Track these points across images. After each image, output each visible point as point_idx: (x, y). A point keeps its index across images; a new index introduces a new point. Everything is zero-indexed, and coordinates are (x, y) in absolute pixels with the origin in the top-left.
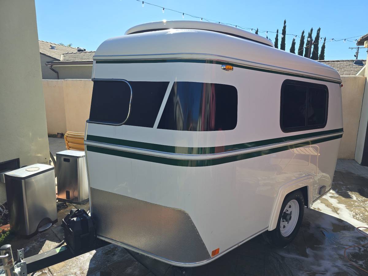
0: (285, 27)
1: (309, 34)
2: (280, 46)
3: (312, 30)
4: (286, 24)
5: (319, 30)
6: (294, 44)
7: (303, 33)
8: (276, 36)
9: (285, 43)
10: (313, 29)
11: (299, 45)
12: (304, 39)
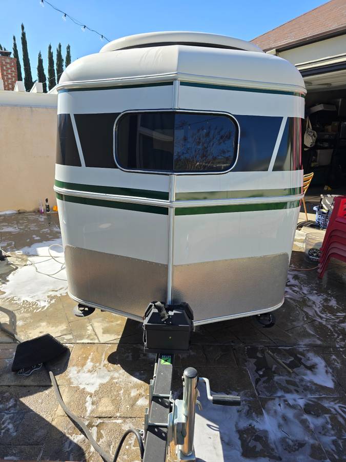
0: (24, 34)
1: (57, 50)
2: (23, 61)
3: (60, 46)
4: (25, 30)
5: (69, 48)
6: (40, 61)
7: (50, 48)
8: (13, 45)
9: (29, 57)
10: (61, 44)
11: (48, 65)
12: (52, 56)
